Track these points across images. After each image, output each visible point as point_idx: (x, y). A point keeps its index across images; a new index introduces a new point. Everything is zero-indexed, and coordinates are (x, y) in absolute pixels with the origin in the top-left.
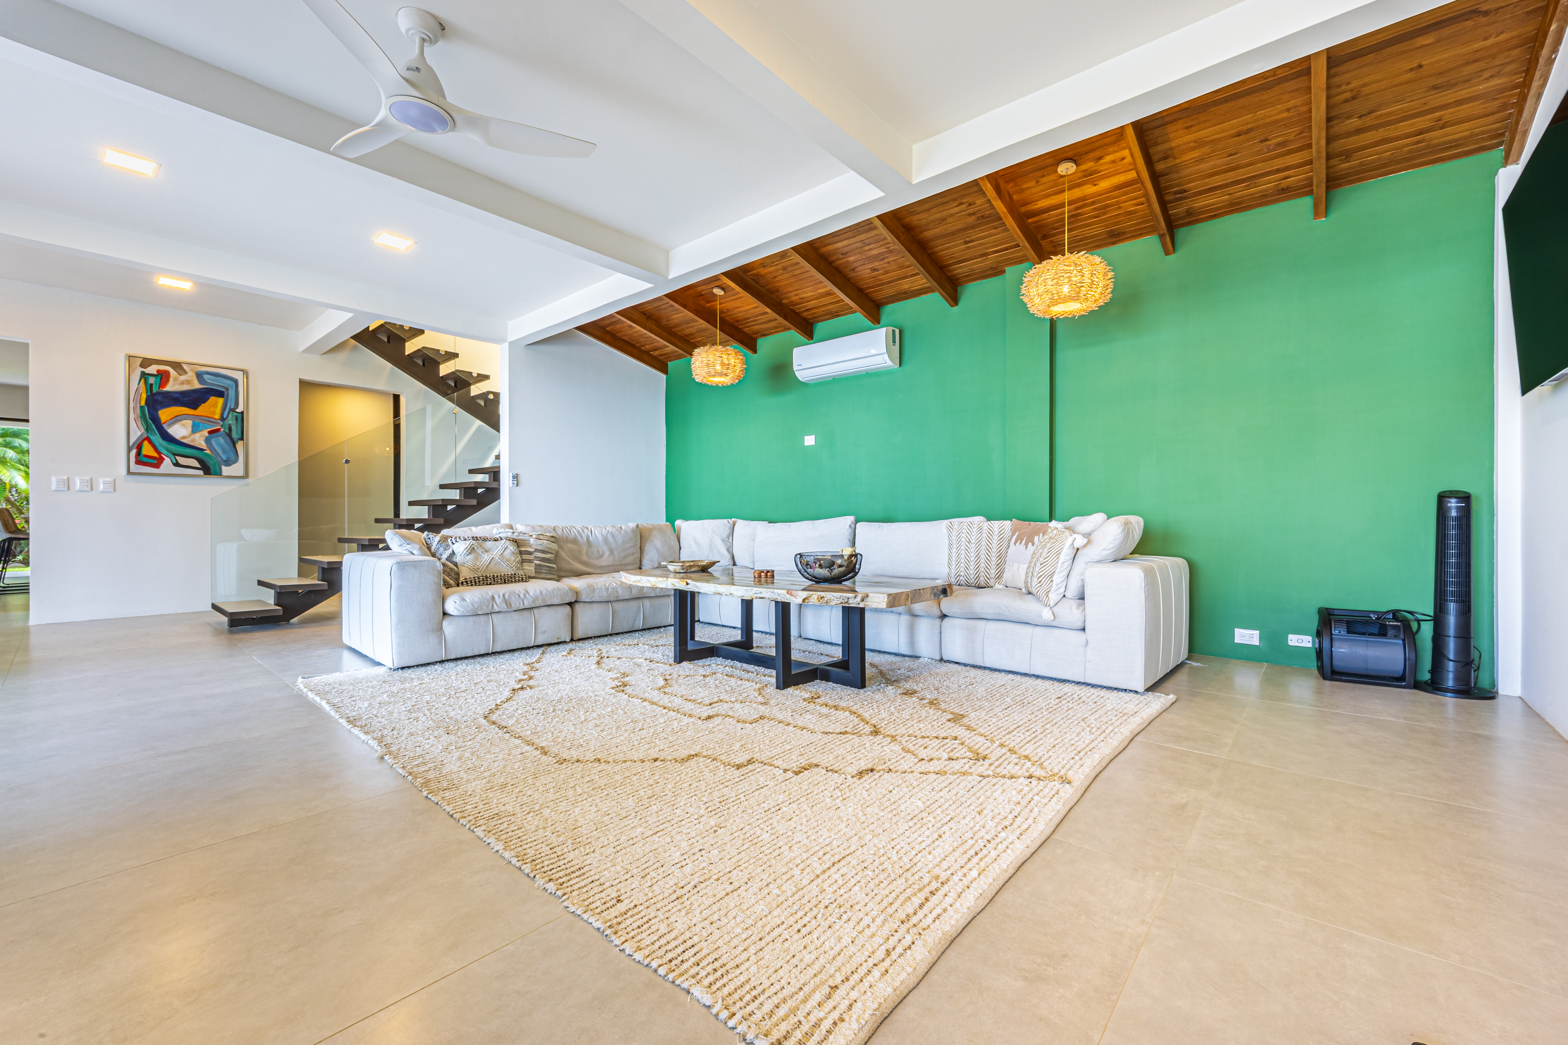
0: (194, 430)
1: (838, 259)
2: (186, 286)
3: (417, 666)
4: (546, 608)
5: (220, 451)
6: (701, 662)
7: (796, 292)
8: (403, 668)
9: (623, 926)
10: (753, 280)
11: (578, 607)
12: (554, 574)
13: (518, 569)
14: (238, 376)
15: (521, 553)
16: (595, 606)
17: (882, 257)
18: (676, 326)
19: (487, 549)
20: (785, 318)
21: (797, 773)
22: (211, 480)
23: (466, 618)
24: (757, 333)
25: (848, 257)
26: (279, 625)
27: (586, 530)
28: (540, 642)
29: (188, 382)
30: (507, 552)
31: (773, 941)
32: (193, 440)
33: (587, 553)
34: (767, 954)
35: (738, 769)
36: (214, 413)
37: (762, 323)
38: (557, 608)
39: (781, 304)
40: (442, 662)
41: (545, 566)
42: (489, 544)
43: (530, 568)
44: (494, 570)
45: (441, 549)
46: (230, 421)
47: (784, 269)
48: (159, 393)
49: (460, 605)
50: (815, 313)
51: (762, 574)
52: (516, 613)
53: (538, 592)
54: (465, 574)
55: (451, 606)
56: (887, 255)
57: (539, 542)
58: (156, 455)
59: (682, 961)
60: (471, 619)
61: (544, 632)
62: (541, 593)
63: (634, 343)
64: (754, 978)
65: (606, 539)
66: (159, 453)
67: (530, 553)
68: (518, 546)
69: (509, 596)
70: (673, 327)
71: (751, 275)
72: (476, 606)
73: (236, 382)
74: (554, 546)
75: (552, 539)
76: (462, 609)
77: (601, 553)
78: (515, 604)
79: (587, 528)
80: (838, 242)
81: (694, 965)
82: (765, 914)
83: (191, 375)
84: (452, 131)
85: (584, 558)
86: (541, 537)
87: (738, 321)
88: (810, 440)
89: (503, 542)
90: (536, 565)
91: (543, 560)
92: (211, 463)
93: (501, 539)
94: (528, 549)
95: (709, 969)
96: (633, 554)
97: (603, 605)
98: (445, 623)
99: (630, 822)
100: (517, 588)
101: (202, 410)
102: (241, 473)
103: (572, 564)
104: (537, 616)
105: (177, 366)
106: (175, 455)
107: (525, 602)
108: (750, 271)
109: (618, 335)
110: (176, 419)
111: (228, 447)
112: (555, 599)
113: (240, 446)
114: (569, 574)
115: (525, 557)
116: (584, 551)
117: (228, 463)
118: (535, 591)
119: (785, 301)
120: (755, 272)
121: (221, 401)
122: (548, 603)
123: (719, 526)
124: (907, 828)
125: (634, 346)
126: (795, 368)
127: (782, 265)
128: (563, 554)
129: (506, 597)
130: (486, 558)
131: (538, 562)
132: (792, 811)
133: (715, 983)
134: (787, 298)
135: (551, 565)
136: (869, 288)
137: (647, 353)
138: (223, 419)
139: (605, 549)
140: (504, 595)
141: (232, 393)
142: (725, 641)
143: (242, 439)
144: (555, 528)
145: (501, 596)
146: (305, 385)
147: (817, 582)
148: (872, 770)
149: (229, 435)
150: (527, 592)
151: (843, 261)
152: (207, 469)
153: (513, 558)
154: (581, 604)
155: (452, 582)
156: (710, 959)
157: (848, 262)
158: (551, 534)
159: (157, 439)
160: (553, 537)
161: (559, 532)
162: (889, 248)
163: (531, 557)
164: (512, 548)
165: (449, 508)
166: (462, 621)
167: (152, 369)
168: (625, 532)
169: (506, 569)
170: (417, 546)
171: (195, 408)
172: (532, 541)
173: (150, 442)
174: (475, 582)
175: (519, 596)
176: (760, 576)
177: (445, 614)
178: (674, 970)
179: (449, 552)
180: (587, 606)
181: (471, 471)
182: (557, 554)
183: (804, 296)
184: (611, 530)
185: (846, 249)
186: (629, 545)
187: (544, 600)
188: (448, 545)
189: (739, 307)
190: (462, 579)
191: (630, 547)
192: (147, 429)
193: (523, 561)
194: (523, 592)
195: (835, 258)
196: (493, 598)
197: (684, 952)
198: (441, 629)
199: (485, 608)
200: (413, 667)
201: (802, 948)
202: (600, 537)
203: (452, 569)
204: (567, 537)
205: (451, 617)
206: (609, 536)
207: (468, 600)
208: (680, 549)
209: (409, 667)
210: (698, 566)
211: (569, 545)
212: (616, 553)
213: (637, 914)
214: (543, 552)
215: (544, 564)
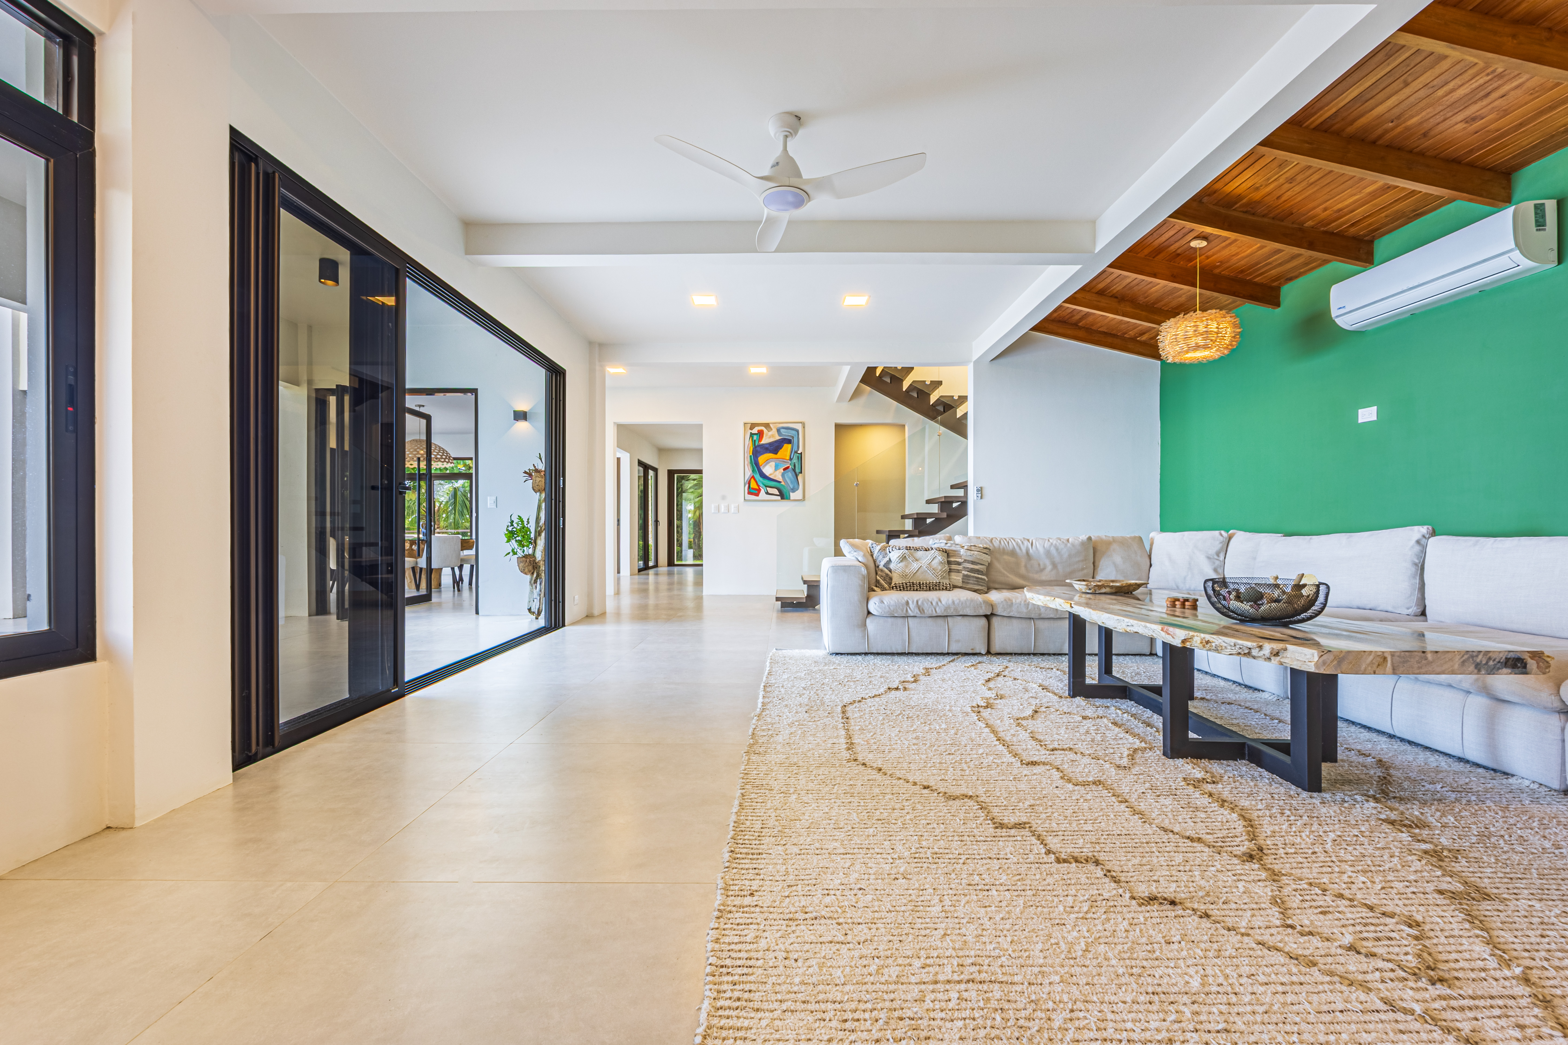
0: (776, 468)
1: (1387, 131)
2: (763, 370)
3: (848, 654)
4: (960, 618)
5: (789, 482)
6: (1098, 702)
7: (1323, 206)
8: (837, 654)
9: (729, 916)
10: (1246, 212)
11: (995, 621)
12: (982, 586)
13: (944, 578)
14: (799, 427)
15: (949, 563)
16: (1015, 621)
17: (1482, 93)
18: (1158, 300)
19: (918, 558)
20: (1311, 246)
21: (1058, 861)
22: (784, 502)
23: (886, 619)
24: (1277, 278)
25: (1405, 122)
26: (807, 610)
27: (1026, 542)
28: (953, 649)
29: (773, 436)
30: (936, 562)
31: (812, 1012)
32: (775, 476)
33: (1026, 566)
34: (791, 1019)
35: (997, 828)
36: (786, 456)
37: (1280, 265)
38: (971, 619)
39: (1302, 230)
40: (866, 654)
41: (973, 577)
42: (920, 554)
43: (957, 578)
44: (919, 578)
45: (881, 557)
46: (795, 460)
47: (1291, 180)
48: (759, 446)
49: (879, 607)
50: (1370, 225)
51: (1177, 603)
52: (931, 619)
53: (950, 602)
54: (896, 580)
55: (873, 606)
56: (1495, 85)
57: (969, 553)
58: (757, 488)
59: (728, 973)
60: (890, 620)
61: (958, 641)
62: (953, 602)
63: (1114, 332)
64: (755, 1031)
65: (1048, 553)
66: (759, 486)
67: (959, 564)
68: (948, 556)
69: (922, 603)
70: (1154, 303)
71: (1240, 207)
72: (892, 608)
73: (798, 431)
74: (987, 558)
75: (985, 551)
76: (880, 611)
77: (1042, 567)
78: (928, 611)
79: (1028, 540)
80: (1377, 106)
81: (732, 983)
82: (838, 982)
83: (774, 431)
84: (809, 201)
85: (1023, 571)
86: (973, 548)
87: (1242, 271)
88: (1367, 415)
89: (933, 551)
90: (964, 576)
91: (972, 570)
92: (784, 491)
93: (932, 549)
94: (957, 560)
95: (737, 994)
96: (1083, 569)
97: (1023, 621)
98: (868, 621)
99: (838, 834)
100: (933, 595)
101: (781, 453)
102: (801, 497)
103: (1007, 577)
104: (950, 624)
105: (767, 426)
106: (766, 486)
107: (937, 609)
108: (1236, 203)
109: (1094, 328)
110: (767, 462)
111: (793, 479)
112: (967, 609)
113: (800, 477)
114: (1004, 587)
115: (954, 567)
116: (1023, 564)
117: (794, 490)
118: (948, 600)
119: (1309, 223)
120: (1244, 201)
121: (790, 446)
122: (961, 613)
123: (1211, 539)
124: (1129, 999)
125: (1114, 336)
126: (1334, 313)
127: (1284, 177)
128: (997, 565)
129: (920, 603)
130: (915, 566)
131: (966, 573)
132: (999, 899)
133: (725, 1010)
134: (1311, 218)
135: (980, 576)
136: (1471, 152)
137: (1133, 339)
138: (791, 459)
139: (1048, 563)
140: (917, 602)
141: (795, 440)
142: (1146, 682)
143: (801, 472)
144: (992, 539)
145: (915, 602)
146: (839, 428)
147: (1242, 621)
148: (1173, 903)
149: (794, 470)
150: (940, 600)
151: (1399, 130)
152: (783, 496)
153: (940, 568)
154: (999, 618)
155: (886, 586)
156: (747, 987)
157: (1407, 129)
158: (985, 546)
159: (757, 476)
160: (986, 548)
161: (996, 544)
162: (1494, 71)
163: (960, 567)
164: (940, 558)
165: (929, 521)
166: (882, 620)
167: (755, 431)
168: (1073, 545)
169: (932, 578)
170: (862, 553)
171: (776, 454)
172: (962, 551)
173: (755, 479)
174: (903, 588)
175: (932, 603)
176: (1174, 606)
177: (869, 613)
178: (714, 976)
179: (887, 559)
180: (1006, 620)
181: (953, 487)
182: (990, 566)
183: (1340, 206)
184: (1055, 542)
185: (1397, 111)
186: (1077, 559)
187: (956, 609)
188: (886, 554)
189: (1237, 254)
190: (893, 584)
191: (1079, 561)
192: (753, 471)
193: (950, 571)
194: (936, 600)
195: (1379, 131)
196: (907, 603)
197: (740, 966)
198: (865, 625)
199: (900, 611)
200: (844, 654)
201: (826, 1038)
202: (1041, 550)
203: (887, 575)
204: (1004, 549)
205: (874, 617)
206: (1052, 548)
207: (886, 603)
208: (1151, 565)
209: (842, 654)
210: (1112, 587)
211: (1006, 557)
212: (1060, 567)
213: (750, 913)
214: (973, 563)
215: (973, 574)
